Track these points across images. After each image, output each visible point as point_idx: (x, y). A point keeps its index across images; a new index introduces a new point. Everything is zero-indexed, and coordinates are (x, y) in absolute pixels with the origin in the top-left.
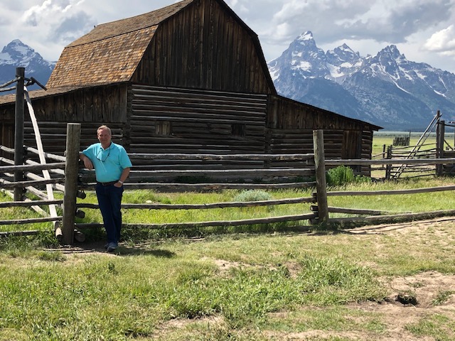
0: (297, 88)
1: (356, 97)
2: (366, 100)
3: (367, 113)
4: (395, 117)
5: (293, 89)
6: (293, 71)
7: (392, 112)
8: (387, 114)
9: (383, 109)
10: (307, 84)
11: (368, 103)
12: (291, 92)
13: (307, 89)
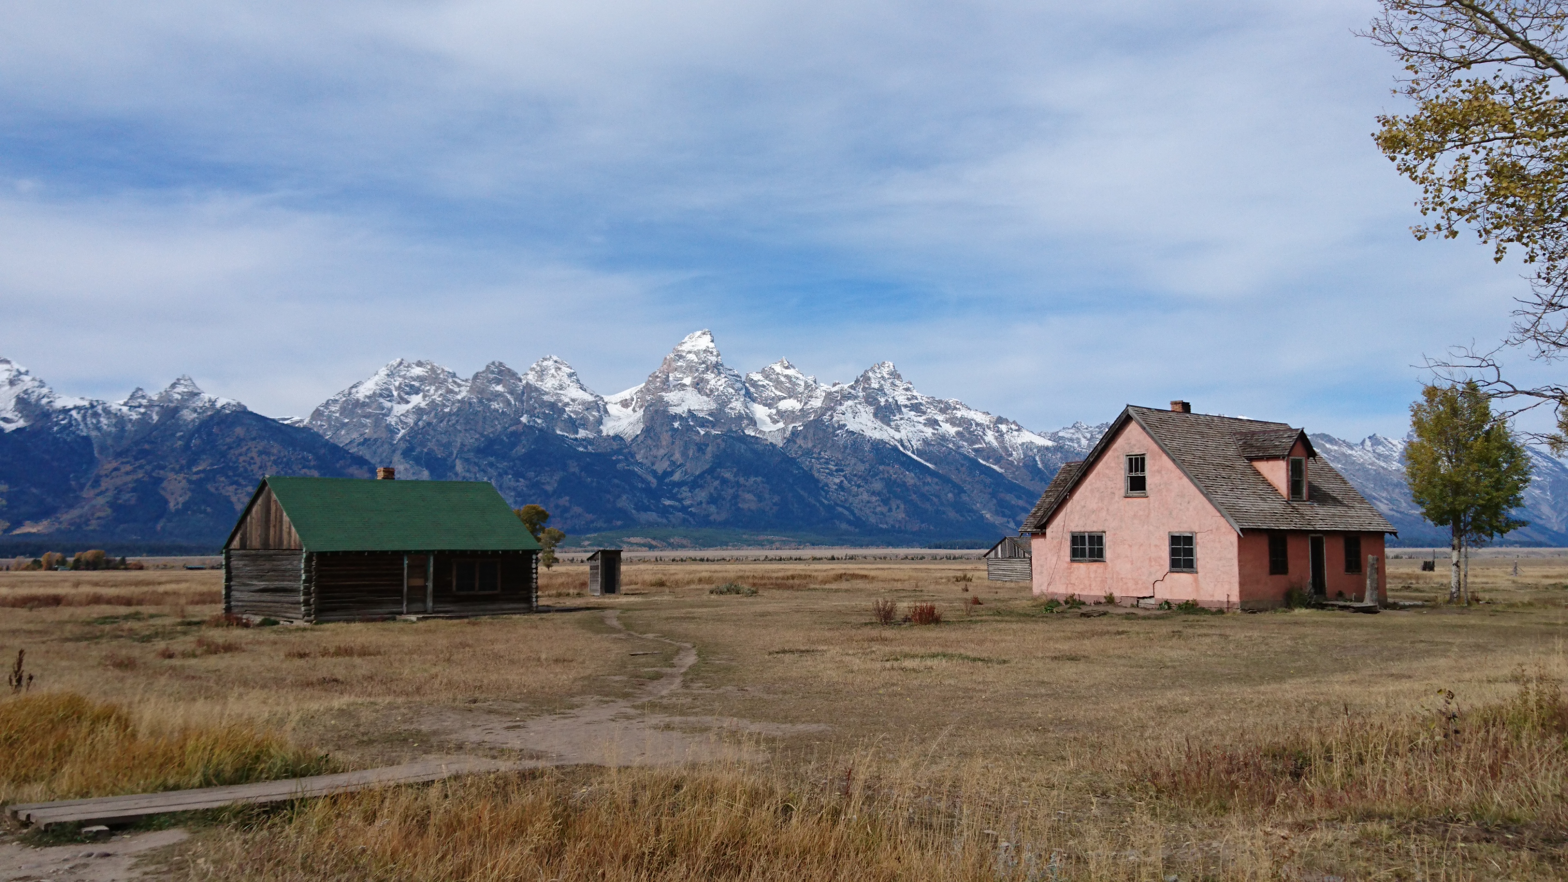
0: (684, 454)
1: (816, 475)
2: (837, 481)
3: (840, 509)
4: (901, 515)
5: (677, 456)
6: (675, 417)
7: (894, 507)
8: (885, 509)
9: (874, 499)
10: (707, 445)
11: (841, 486)
12: (673, 463)
13: (708, 456)
